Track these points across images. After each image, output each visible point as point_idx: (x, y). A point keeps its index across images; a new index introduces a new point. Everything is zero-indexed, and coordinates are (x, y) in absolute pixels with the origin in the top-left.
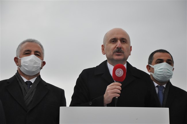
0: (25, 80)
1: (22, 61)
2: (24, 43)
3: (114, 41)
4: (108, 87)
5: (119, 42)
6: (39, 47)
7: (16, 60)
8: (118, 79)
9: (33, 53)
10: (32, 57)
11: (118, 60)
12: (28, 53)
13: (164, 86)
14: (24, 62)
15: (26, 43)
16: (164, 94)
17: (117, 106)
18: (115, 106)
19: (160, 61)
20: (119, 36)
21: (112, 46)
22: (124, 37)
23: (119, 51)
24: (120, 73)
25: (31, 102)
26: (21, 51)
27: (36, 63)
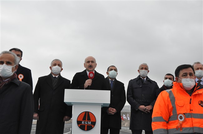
0: (54, 76)
1: (53, 68)
2: (54, 60)
3: (88, 62)
4: (86, 81)
5: (90, 62)
6: (60, 63)
7: (50, 68)
8: (91, 78)
9: (57, 65)
10: (57, 66)
11: (90, 71)
12: (55, 65)
13: (114, 80)
14: (54, 69)
15: (55, 61)
16: (113, 84)
17: (90, 89)
18: (89, 89)
19: (112, 70)
20: (91, 60)
21: (88, 64)
22: (93, 60)
23: (91, 66)
24: (92, 75)
25: (56, 85)
26: (52, 64)
27: (58, 69)
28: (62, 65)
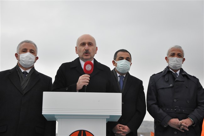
0: (23, 71)
1: (20, 57)
2: (22, 43)
3: (83, 44)
4: (80, 78)
5: (87, 45)
6: (33, 47)
7: (16, 55)
8: (87, 72)
9: (28, 51)
10: (28, 54)
11: (86, 59)
12: (25, 51)
13: (124, 76)
14: (22, 58)
15: (24, 43)
16: (124, 82)
18: (85, 92)
19: (122, 58)
20: (87, 41)
21: (83, 48)
22: (90, 42)
23: (87, 52)
24: (89, 68)
25: (26, 87)
26: (20, 49)
27: (30, 59)
28: (36, 51)
